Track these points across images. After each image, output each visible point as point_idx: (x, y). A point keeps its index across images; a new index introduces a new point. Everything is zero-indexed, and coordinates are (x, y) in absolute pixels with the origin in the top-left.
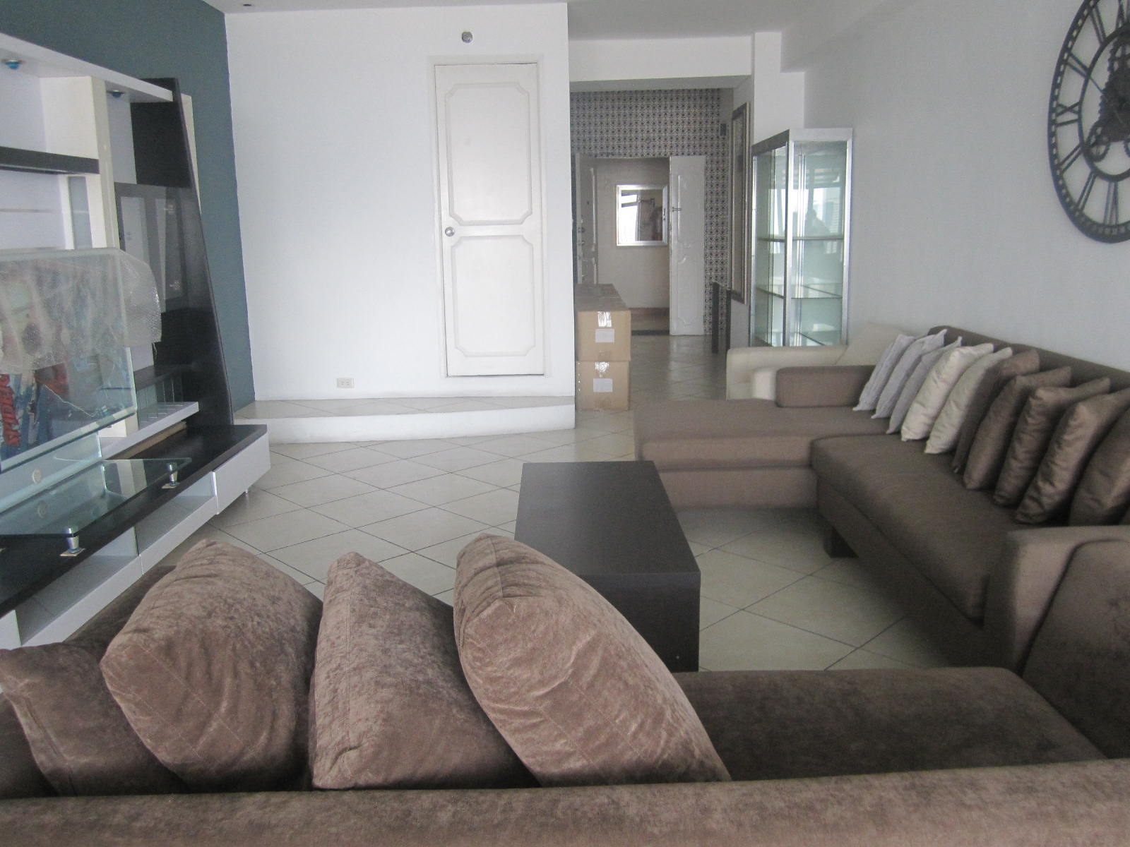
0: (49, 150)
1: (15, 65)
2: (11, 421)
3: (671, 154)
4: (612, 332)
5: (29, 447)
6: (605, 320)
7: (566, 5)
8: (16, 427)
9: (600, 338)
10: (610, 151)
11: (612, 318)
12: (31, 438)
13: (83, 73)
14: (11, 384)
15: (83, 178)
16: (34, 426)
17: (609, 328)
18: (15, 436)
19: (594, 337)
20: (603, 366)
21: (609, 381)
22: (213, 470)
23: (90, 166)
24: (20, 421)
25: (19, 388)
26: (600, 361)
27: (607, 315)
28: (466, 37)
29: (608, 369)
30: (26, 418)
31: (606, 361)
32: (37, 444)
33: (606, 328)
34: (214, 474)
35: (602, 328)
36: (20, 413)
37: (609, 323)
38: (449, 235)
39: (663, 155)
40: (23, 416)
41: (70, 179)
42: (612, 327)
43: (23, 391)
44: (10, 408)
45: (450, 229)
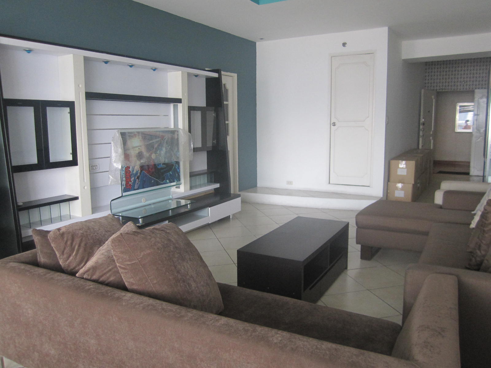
0: (169, 97)
1: (154, 70)
2: (129, 181)
3: (476, 88)
4: (406, 170)
5: (135, 190)
6: (402, 165)
7: (387, 28)
8: (131, 183)
9: (399, 172)
10: (443, 88)
11: (406, 164)
12: (136, 187)
13: (179, 70)
14: (131, 169)
15: (177, 105)
16: (138, 184)
17: (404, 168)
18: (129, 186)
19: (397, 172)
20: (400, 185)
21: (403, 192)
22: (210, 207)
23: (179, 101)
24: (132, 181)
25: (133, 171)
26: (399, 183)
27: (404, 162)
28: (344, 44)
29: (402, 187)
30: (135, 181)
31: (402, 183)
32: (138, 189)
33: (402, 168)
34: (209, 208)
35: (401, 168)
36: (133, 179)
37: (404, 166)
38: (333, 125)
39: (471, 89)
40: (134, 180)
41: (174, 105)
42: (406, 168)
43: (134, 172)
44: (129, 177)
45: (334, 123)
